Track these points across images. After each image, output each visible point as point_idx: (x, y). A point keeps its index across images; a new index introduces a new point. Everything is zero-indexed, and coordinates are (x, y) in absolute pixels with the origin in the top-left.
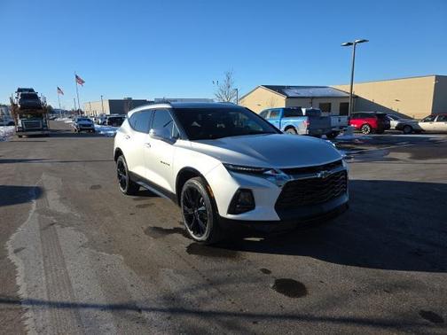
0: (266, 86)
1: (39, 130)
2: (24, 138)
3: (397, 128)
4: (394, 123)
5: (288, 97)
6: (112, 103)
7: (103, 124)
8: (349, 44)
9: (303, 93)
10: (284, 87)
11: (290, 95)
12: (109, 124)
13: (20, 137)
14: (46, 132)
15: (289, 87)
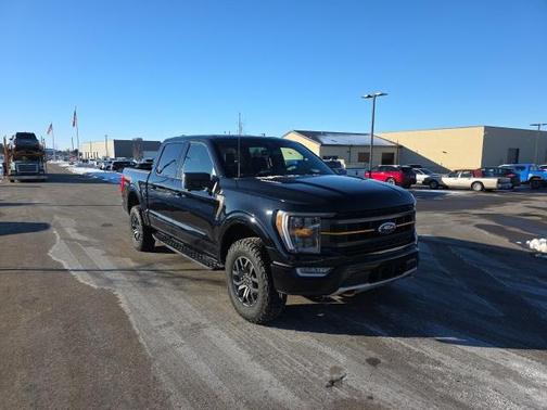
0: (298, 132)
1: (34, 174)
2: (17, 183)
3: (424, 183)
4: (420, 178)
5: (323, 145)
6: (117, 143)
7: (107, 168)
8: (369, 96)
9: (340, 141)
10: (319, 133)
11: (325, 142)
12: (114, 169)
13: (12, 181)
14: (42, 177)
15: (325, 134)
